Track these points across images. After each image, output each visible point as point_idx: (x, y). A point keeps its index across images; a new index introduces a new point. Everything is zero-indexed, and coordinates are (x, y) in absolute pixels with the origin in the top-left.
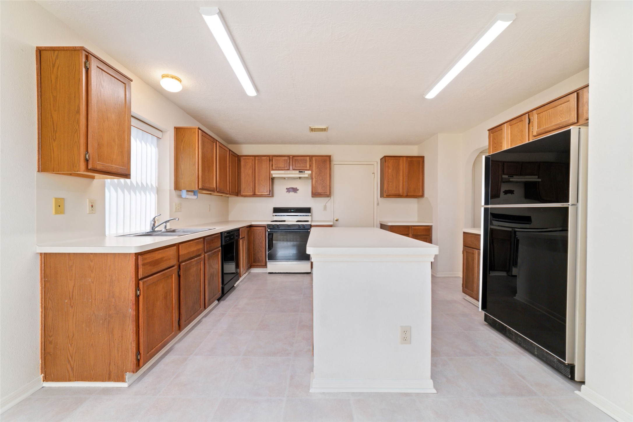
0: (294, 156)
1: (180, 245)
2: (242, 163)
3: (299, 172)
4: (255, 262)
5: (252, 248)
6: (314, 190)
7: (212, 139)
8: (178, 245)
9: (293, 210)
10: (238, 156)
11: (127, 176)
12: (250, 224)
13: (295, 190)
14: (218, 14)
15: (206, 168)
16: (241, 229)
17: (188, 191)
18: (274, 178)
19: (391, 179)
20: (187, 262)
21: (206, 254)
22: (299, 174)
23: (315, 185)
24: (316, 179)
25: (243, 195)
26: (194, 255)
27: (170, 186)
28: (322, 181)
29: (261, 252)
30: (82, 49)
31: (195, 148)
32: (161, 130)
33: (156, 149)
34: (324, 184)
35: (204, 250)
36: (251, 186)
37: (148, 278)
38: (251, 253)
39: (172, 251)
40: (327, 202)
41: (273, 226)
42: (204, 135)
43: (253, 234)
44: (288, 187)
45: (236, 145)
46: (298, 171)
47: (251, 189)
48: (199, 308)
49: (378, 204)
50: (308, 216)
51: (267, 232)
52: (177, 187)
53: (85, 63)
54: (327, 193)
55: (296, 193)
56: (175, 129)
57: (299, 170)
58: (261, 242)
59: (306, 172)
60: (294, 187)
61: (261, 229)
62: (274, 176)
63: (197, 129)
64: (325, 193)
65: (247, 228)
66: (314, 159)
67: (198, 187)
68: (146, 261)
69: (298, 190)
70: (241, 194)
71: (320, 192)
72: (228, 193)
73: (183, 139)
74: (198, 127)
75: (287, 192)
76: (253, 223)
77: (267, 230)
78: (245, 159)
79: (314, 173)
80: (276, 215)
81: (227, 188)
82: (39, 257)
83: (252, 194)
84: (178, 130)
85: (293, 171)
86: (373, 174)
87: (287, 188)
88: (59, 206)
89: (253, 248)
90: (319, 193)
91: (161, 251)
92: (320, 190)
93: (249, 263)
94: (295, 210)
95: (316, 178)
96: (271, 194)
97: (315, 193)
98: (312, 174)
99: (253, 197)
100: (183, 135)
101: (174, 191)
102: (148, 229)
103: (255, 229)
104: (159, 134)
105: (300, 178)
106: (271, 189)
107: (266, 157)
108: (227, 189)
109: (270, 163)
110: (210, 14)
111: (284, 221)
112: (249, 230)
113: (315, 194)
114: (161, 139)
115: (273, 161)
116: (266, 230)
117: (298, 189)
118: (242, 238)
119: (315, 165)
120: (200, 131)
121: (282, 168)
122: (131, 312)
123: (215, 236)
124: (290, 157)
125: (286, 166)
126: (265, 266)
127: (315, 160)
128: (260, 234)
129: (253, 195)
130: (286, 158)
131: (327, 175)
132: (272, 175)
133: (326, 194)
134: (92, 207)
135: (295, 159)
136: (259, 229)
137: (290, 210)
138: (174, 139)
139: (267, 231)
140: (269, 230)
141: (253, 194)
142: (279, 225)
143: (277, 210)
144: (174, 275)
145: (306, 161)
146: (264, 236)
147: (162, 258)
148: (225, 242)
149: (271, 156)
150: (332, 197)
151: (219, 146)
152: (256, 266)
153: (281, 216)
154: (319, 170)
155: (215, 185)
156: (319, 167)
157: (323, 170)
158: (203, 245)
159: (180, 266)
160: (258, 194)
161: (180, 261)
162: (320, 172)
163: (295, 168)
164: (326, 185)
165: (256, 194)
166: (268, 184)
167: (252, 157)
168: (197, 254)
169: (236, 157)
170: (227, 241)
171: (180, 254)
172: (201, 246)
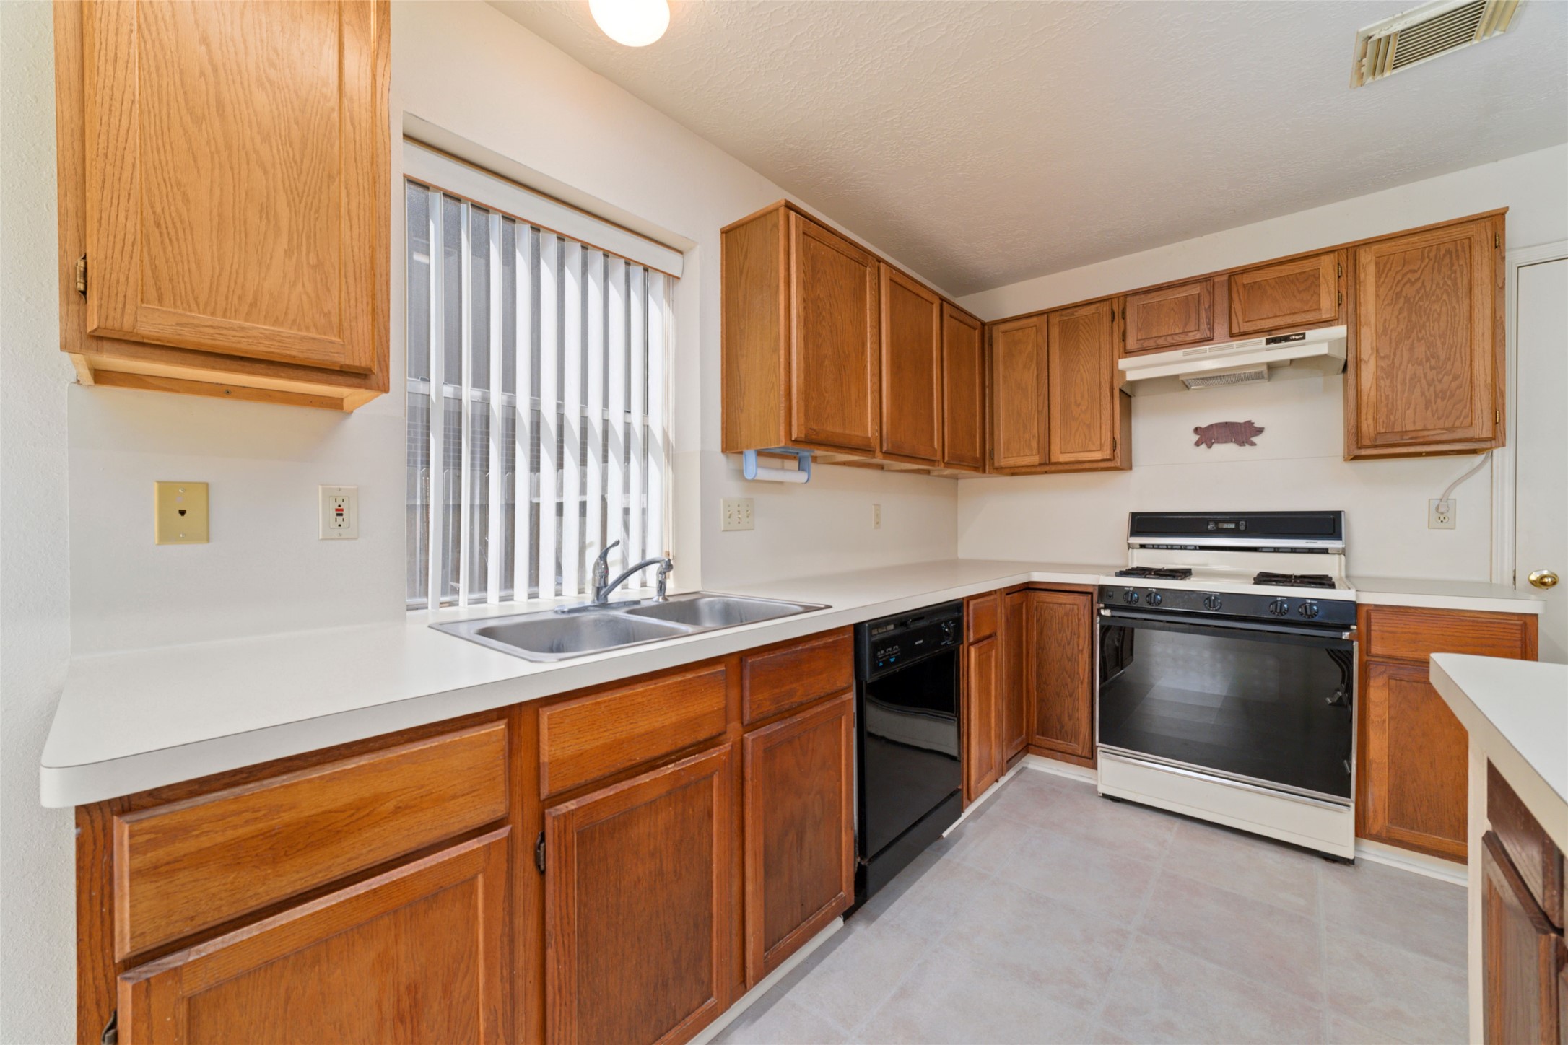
0: (1237, 272)
1: (540, 710)
2: (1000, 349)
3: (1268, 342)
4: (1044, 730)
5: (1034, 675)
6: (1370, 421)
7: (854, 253)
9: (1232, 526)
10: (983, 324)
12: (1026, 579)
13: (1242, 433)
15: (827, 363)
16: (972, 603)
17: (760, 453)
18: (1134, 384)
20: (598, 796)
21: (749, 737)
22: (1267, 350)
23: (1373, 393)
24: (1384, 364)
25: (1002, 468)
26: (660, 750)
27: (703, 440)
28: (1431, 368)
29: (1071, 696)
31: (778, 286)
32: (680, 249)
35: (742, 713)
36: (1035, 431)
37: (193, 954)
38: (1028, 692)
40: (1461, 480)
41: (1127, 593)
42: (812, 234)
43: (1037, 621)
44: (1204, 425)
46: (1264, 340)
47: (1034, 444)
48: (695, 1003)
50: (1325, 551)
51: (1098, 619)
54: (1469, 428)
55: (1247, 447)
56: (724, 235)
57: (1269, 331)
58: (1069, 655)
59: (1315, 334)
60: (1239, 417)
61: (1071, 602)
62: (1131, 376)
63: (782, 211)
64: (1451, 428)
65: (1005, 595)
66: (1367, 258)
67: (789, 435)
70: (996, 465)
71: (1421, 429)
72: (939, 456)
73: (744, 263)
74: (783, 202)
75: (1198, 444)
76: (1037, 577)
77: (1099, 610)
78: (1011, 331)
79: (1367, 336)
80: (1143, 546)
81: (932, 439)
83: (1037, 463)
84: (730, 236)
85: (1235, 343)
87: (1197, 430)
88: (182, 513)
89: (1039, 675)
90: (1404, 432)
92: (1414, 419)
93: (1021, 733)
94: (1243, 523)
95: (1383, 358)
96: (1120, 457)
97: (1378, 433)
98: (1352, 339)
99: (1046, 472)
100: (744, 250)
101: (722, 457)
103: (1047, 600)
104: (671, 259)
105: (1272, 368)
106: (1117, 436)
107: (1095, 306)
108: (932, 445)
109: (1112, 328)
111: (1185, 574)
112: (1022, 603)
113: (1378, 443)
114: (679, 278)
115: (1129, 316)
116: (1095, 611)
117: (1257, 425)
118: (977, 641)
119: (1378, 287)
120: (793, 214)
121: (1170, 340)
123: (815, 644)
124: (1217, 280)
125: (1191, 327)
126: (1089, 760)
127: (1377, 264)
128: (1065, 620)
129: (1041, 465)
130: (1195, 290)
132: (1123, 373)
133: (1460, 433)
134: (338, 515)
135: (1245, 285)
136: (1060, 601)
137: (1217, 522)
138: (722, 271)
139: (1099, 614)
140: (1106, 613)
141: (1043, 461)
142: (1157, 594)
143: (1144, 524)
144: (480, 878)
145: (1311, 281)
146: (1084, 631)
148: (875, 668)
149: (1118, 297)
150: (1503, 449)
151: (892, 280)
152: (1047, 752)
153: (1172, 547)
154: (1405, 314)
155: (870, 430)
156: (1409, 291)
157: (1436, 307)
158: (734, 694)
159: (542, 819)
160: (1063, 458)
161: (545, 792)
162: (1414, 319)
163: (1245, 327)
164: (1459, 387)
165: (1053, 460)
166: (1106, 416)
167: (1035, 319)
168: (686, 740)
169: (975, 329)
170: (887, 663)
171: (545, 758)
172: (710, 703)
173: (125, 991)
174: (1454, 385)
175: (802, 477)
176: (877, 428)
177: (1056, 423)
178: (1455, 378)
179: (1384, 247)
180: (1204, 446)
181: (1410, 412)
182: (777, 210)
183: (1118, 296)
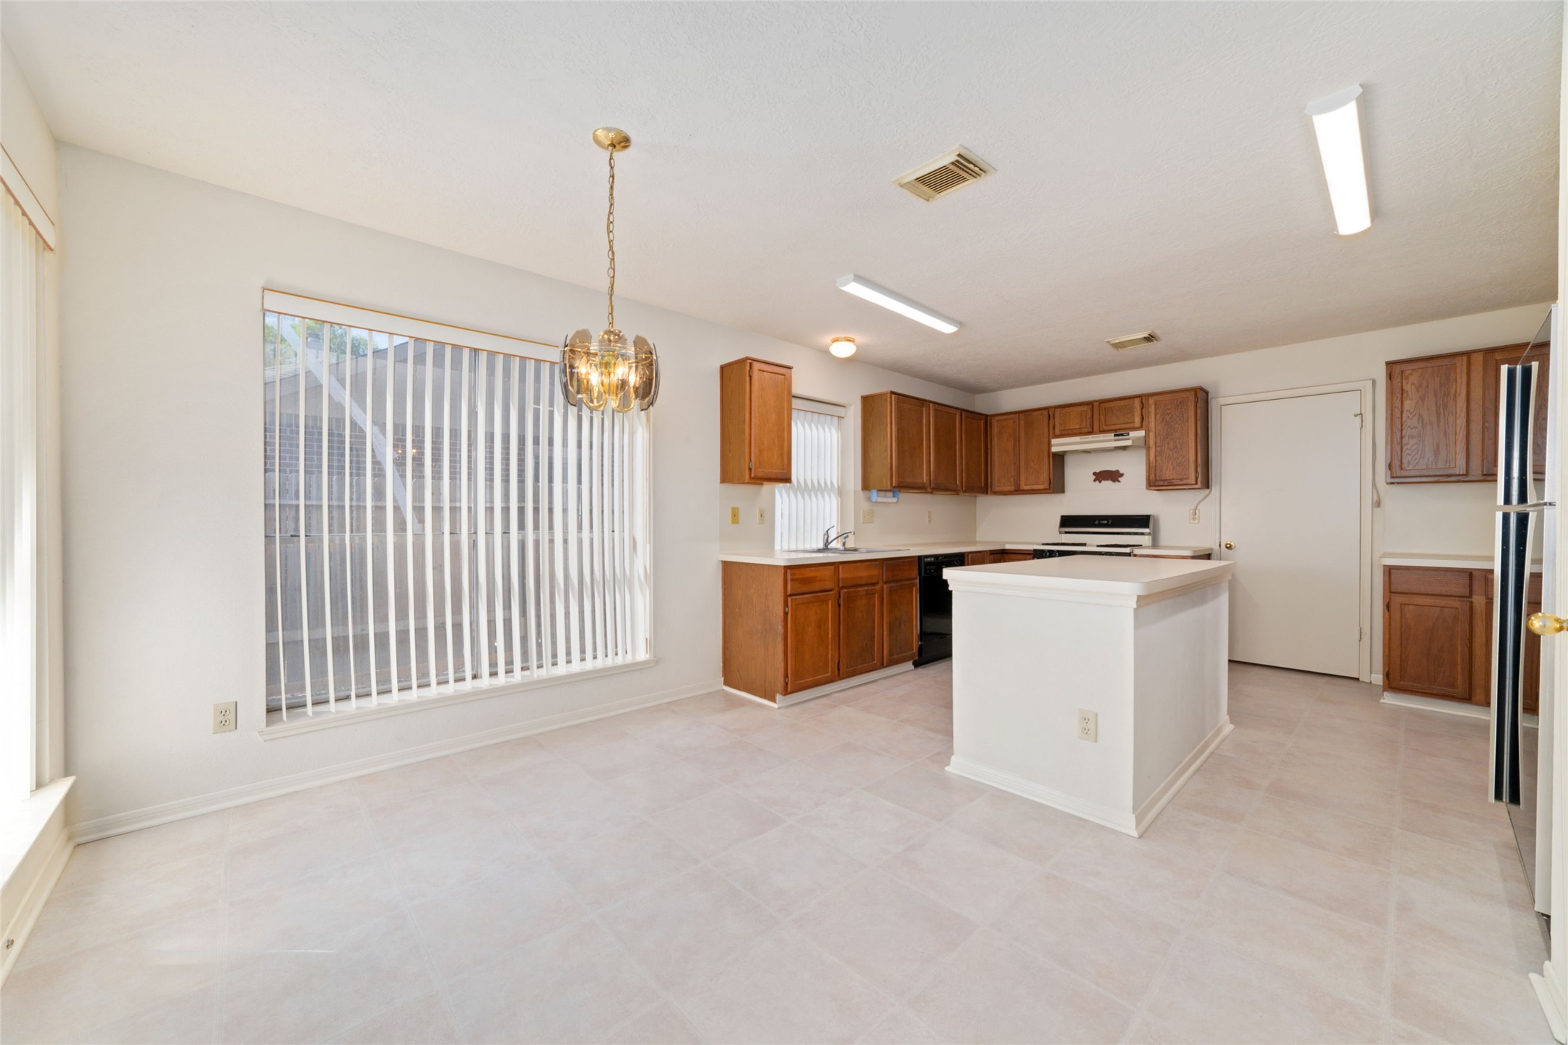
0: (1102, 402)
1: (840, 565)
2: (995, 429)
3: (1115, 435)
6: (1153, 475)
8: (836, 565)
9: (1106, 522)
10: (987, 416)
11: (787, 479)
12: (1002, 548)
13: (1114, 476)
14: (854, 281)
16: (970, 556)
17: (878, 490)
18: (1061, 453)
19: (1416, 428)
20: (851, 590)
21: (885, 586)
22: (1116, 440)
23: (1155, 462)
24: (1158, 449)
25: (996, 492)
26: (863, 582)
27: (855, 486)
28: (1175, 452)
30: (747, 358)
31: (887, 425)
32: (845, 407)
33: (838, 434)
34: (1181, 458)
35: (883, 577)
36: (1012, 474)
37: (797, 597)
39: (828, 572)
40: (1202, 501)
41: (1043, 552)
42: (903, 401)
45: (987, 394)
46: (1113, 434)
47: (1012, 480)
49: (1378, 504)
50: (1142, 534)
52: (866, 486)
53: (749, 371)
54: (1188, 478)
55: (1116, 483)
56: (863, 399)
57: (1115, 430)
59: (1133, 434)
62: (1060, 449)
63: (889, 395)
64: (1181, 479)
65: (991, 554)
66: (1151, 401)
67: (892, 483)
68: (795, 577)
69: (1122, 475)
70: (993, 490)
71: (1171, 478)
72: (959, 488)
73: (873, 413)
74: (891, 389)
75: (1095, 481)
76: (1008, 547)
78: (1001, 420)
79: (1152, 435)
80: (1067, 532)
81: (956, 480)
82: (720, 564)
84: (866, 399)
85: (1102, 435)
86: (1359, 417)
87: (1094, 474)
88: (735, 516)
90: (1165, 480)
91: (813, 569)
92: (1168, 474)
94: (1110, 521)
95: (1158, 446)
96: (1056, 485)
98: (1146, 438)
100: (873, 407)
101: (861, 492)
102: (821, 546)
103: (1013, 559)
104: (841, 411)
105: (1118, 447)
106: (1052, 477)
107: (1041, 412)
108: (956, 483)
109: (1049, 423)
110: (846, 284)
111: (1084, 545)
113: (1156, 484)
114: (843, 419)
115: (1056, 418)
117: (1121, 472)
119: (1156, 414)
120: (892, 394)
121: (1074, 432)
122: (780, 629)
123: (905, 560)
124: (1095, 404)
125: (1084, 425)
127: (1155, 404)
129: (1015, 491)
130: (1085, 408)
131: (1188, 436)
132: (1055, 448)
133: (1185, 482)
134: (761, 516)
135: (1105, 408)
136: (1019, 559)
137: (1100, 520)
138: (862, 415)
141: (1016, 489)
142: (1056, 552)
143: (1069, 522)
144: (830, 602)
145: (1131, 411)
147: (815, 577)
148: (925, 572)
150: (1215, 488)
151: (936, 409)
154: (1166, 427)
155: (925, 479)
156: (1167, 418)
157: (1176, 426)
158: (881, 572)
159: (840, 593)
160: (1026, 488)
161: (840, 586)
162: (1169, 430)
163: (1106, 428)
164: (1185, 461)
165: (1021, 488)
166: (1046, 467)
167: (1012, 416)
168: (869, 581)
169: (981, 420)
170: (930, 572)
171: (841, 577)
172: (875, 572)
173: (789, 599)
174: (1183, 460)
175: (895, 500)
176: (928, 478)
177: (1022, 470)
178: (1183, 458)
179: (1159, 398)
180: (1097, 482)
181: (1168, 472)
182: (886, 394)
183: (1052, 407)
